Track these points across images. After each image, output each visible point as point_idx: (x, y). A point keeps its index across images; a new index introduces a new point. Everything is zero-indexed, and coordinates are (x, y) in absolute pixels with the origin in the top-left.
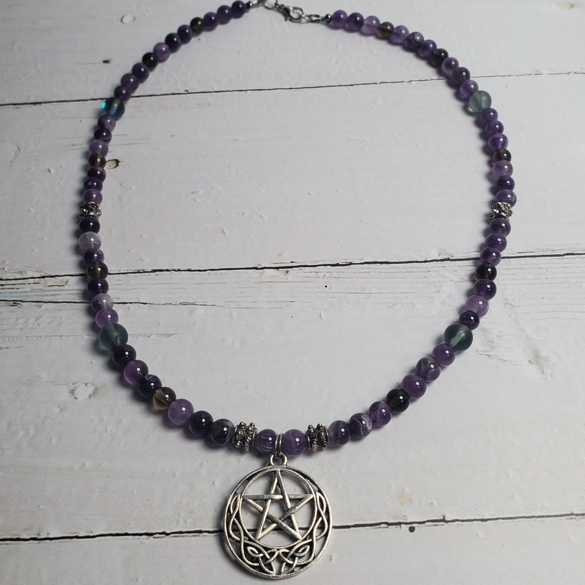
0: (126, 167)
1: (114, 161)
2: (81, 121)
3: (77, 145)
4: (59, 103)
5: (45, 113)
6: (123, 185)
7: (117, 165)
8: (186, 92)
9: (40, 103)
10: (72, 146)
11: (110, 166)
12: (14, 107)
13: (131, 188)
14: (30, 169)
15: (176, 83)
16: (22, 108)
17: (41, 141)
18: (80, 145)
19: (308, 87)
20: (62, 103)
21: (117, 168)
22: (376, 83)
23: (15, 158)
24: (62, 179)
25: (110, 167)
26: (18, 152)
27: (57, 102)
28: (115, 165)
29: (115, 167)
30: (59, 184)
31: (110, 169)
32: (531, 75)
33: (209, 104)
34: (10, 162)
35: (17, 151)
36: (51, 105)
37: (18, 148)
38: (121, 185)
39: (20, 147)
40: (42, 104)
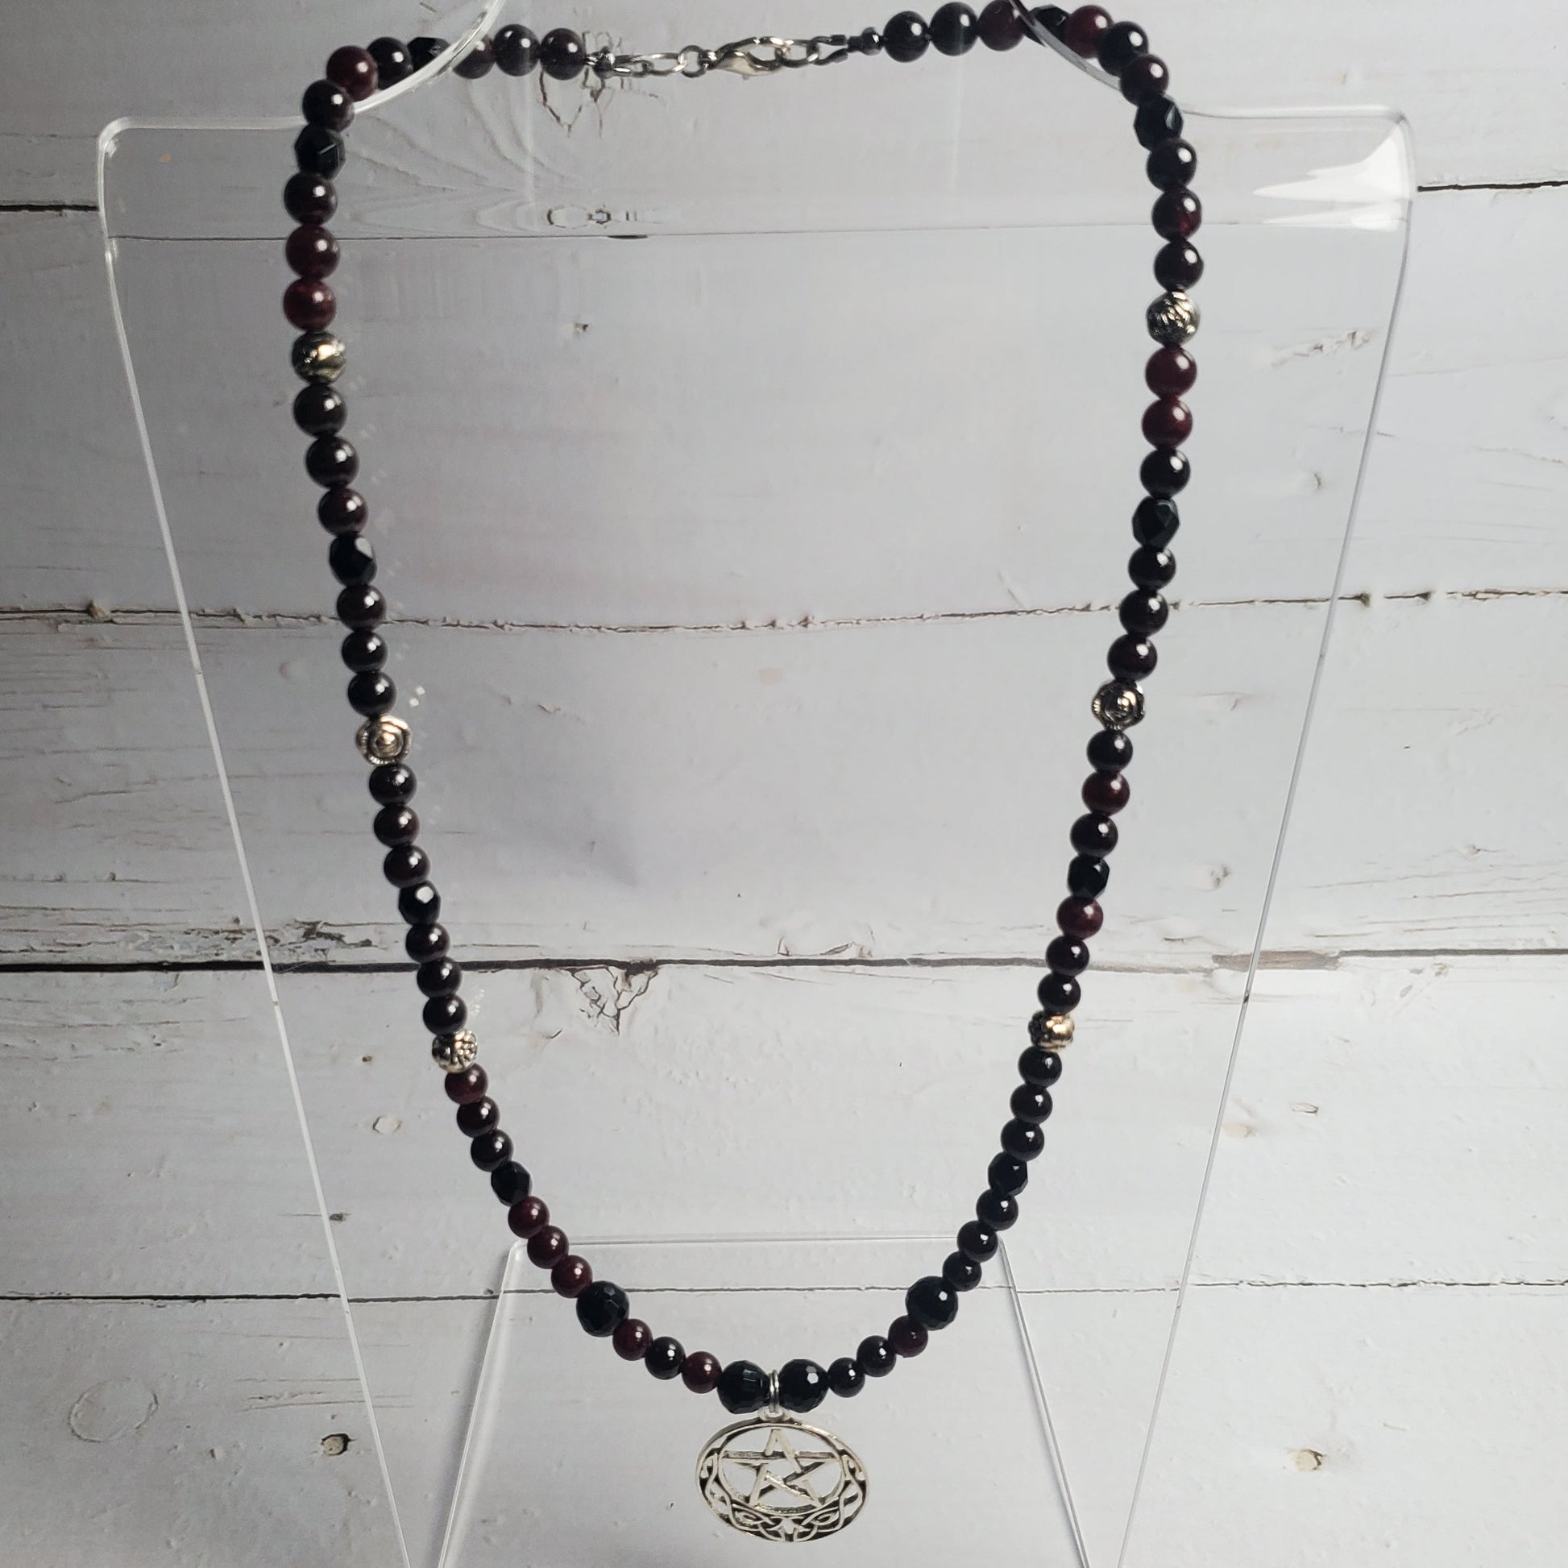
0: (362, 1452)
1: (339, 1438)
2: (281, 1344)
3: (270, 1397)
4: (241, 1300)
5: (211, 1321)
6: (353, 1494)
7: (345, 1449)
8: (489, 1295)
9: (204, 1298)
10: (261, 1398)
11: (331, 1449)
12: (152, 1305)
13: (369, 1502)
14: (176, 1447)
15: (470, 1273)
16: (169, 1307)
17: (201, 1384)
18: (277, 1398)
19: (726, 1288)
20: (246, 1300)
21: (344, 1453)
22: (858, 1289)
23: (147, 1419)
24: (236, 1473)
25: (331, 1452)
26: (154, 1406)
27: (238, 1297)
28: (341, 1448)
29: (341, 1453)
30: (230, 1484)
31: (331, 1455)
32: (1163, 1290)
33: (531, 1319)
34: (138, 1428)
35: (151, 1405)
36: (226, 1302)
37: (156, 1398)
38: (350, 1494)
39: (158, 1395)
40: (208, 1301)
